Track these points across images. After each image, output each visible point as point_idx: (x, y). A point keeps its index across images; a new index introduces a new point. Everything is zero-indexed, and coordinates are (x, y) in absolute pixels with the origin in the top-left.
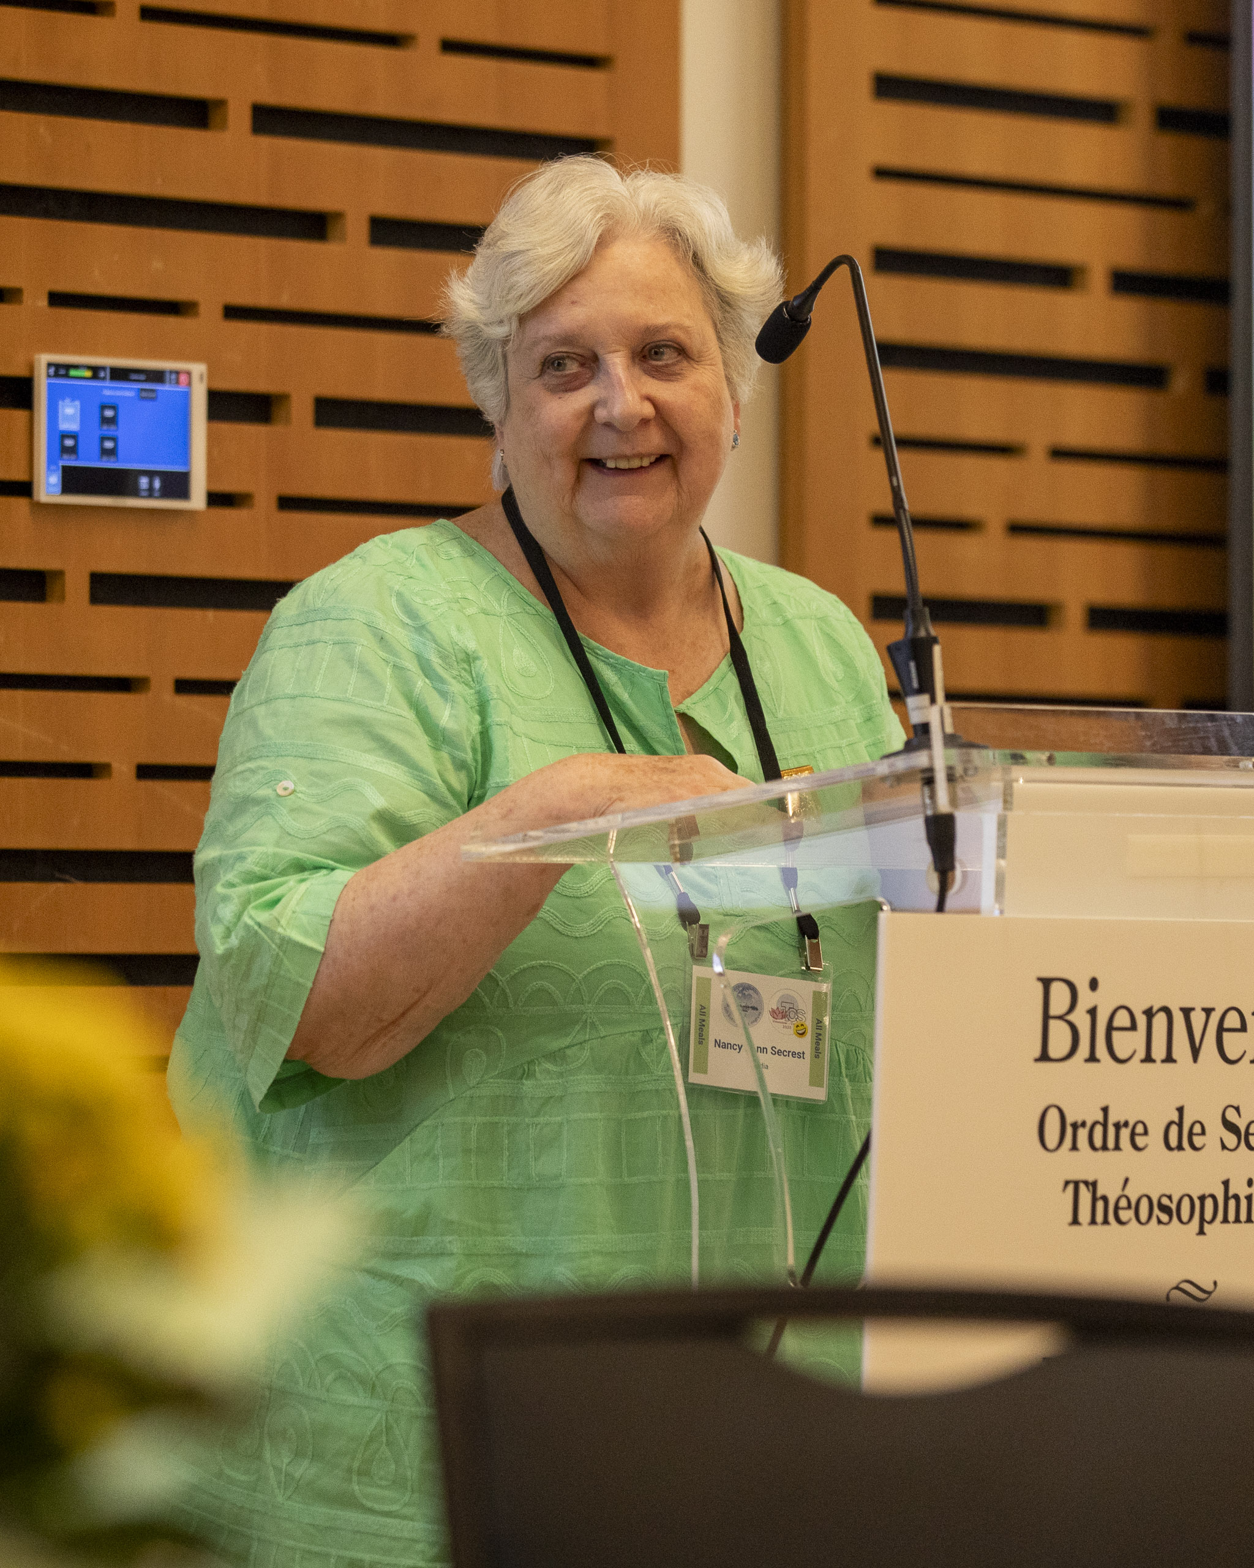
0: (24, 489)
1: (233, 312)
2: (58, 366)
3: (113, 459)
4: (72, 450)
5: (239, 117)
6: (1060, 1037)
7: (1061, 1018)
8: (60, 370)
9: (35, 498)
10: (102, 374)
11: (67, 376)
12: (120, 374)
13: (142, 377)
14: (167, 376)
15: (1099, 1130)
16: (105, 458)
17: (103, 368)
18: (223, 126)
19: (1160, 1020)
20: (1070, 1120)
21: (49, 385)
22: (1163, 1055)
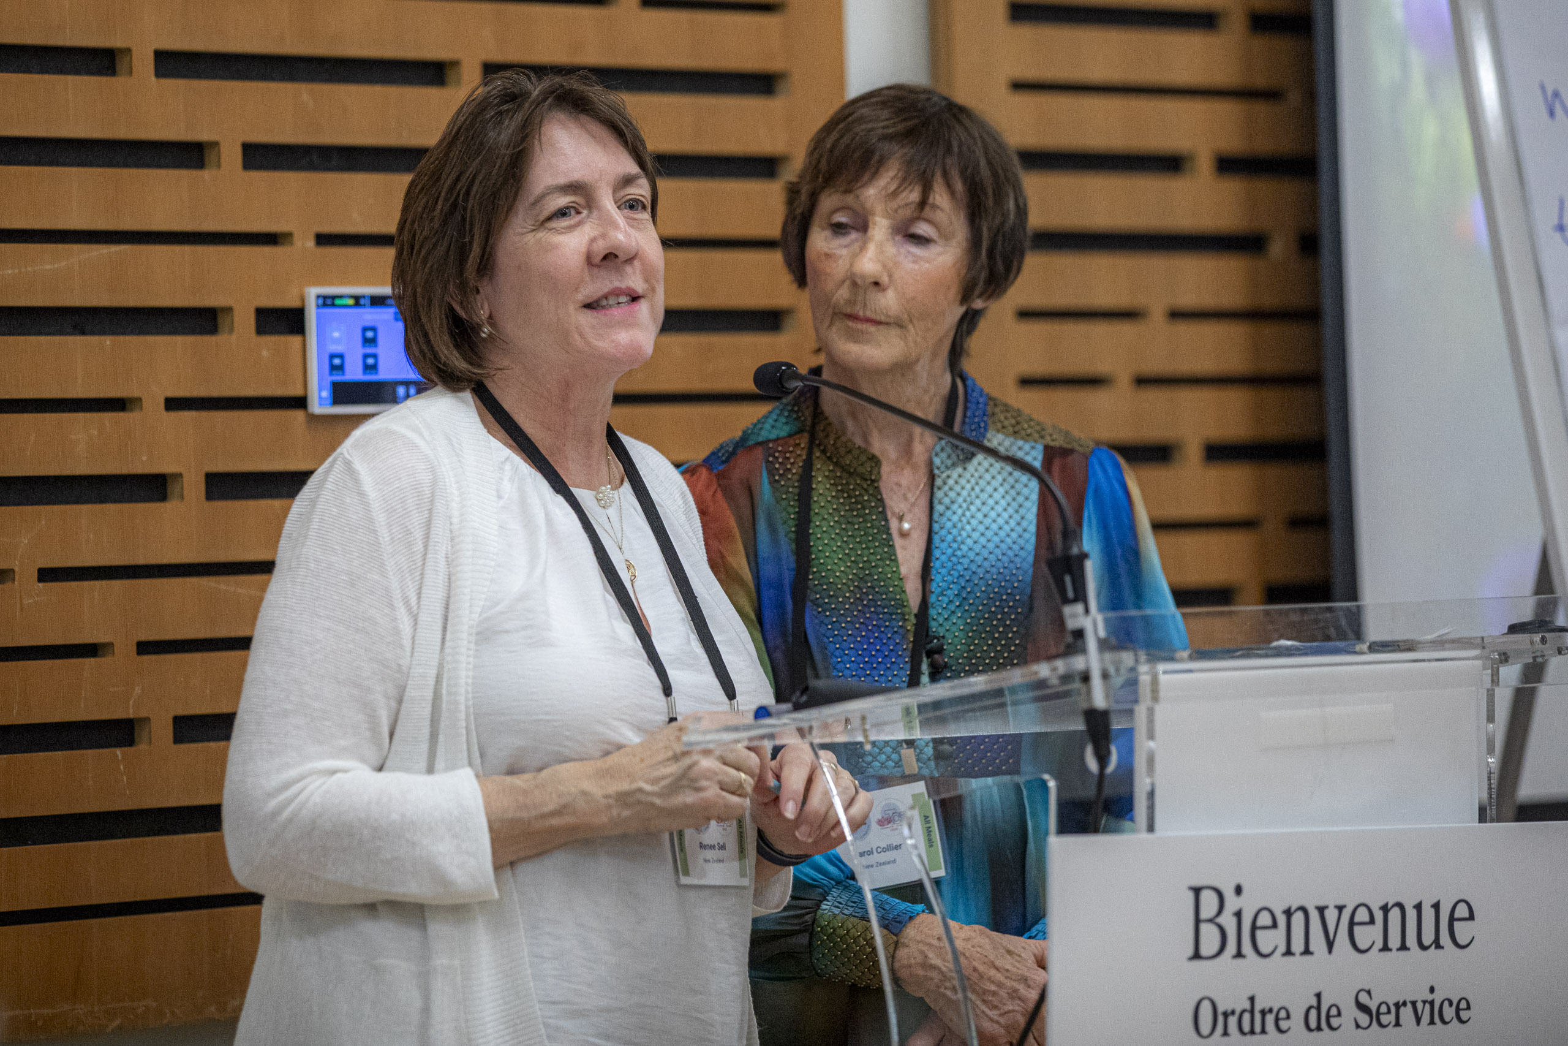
2: (325, 297)
3: (374, 373)
4: (341, 368)
5: (471, 74)
6: (1210, 939)
7: (1211, 921)
8: (327, 301)
9: (310, 410)
10: (362, 301)
11: (333, 305)
12: (378, 301)
15: (1246, 1017)
16: (368, 373)
17: (364, 297)
18: (457, 81)
19: (1298, 919)
20: (1221, 1009)
21: (318, 313)
22: (1302, 948)
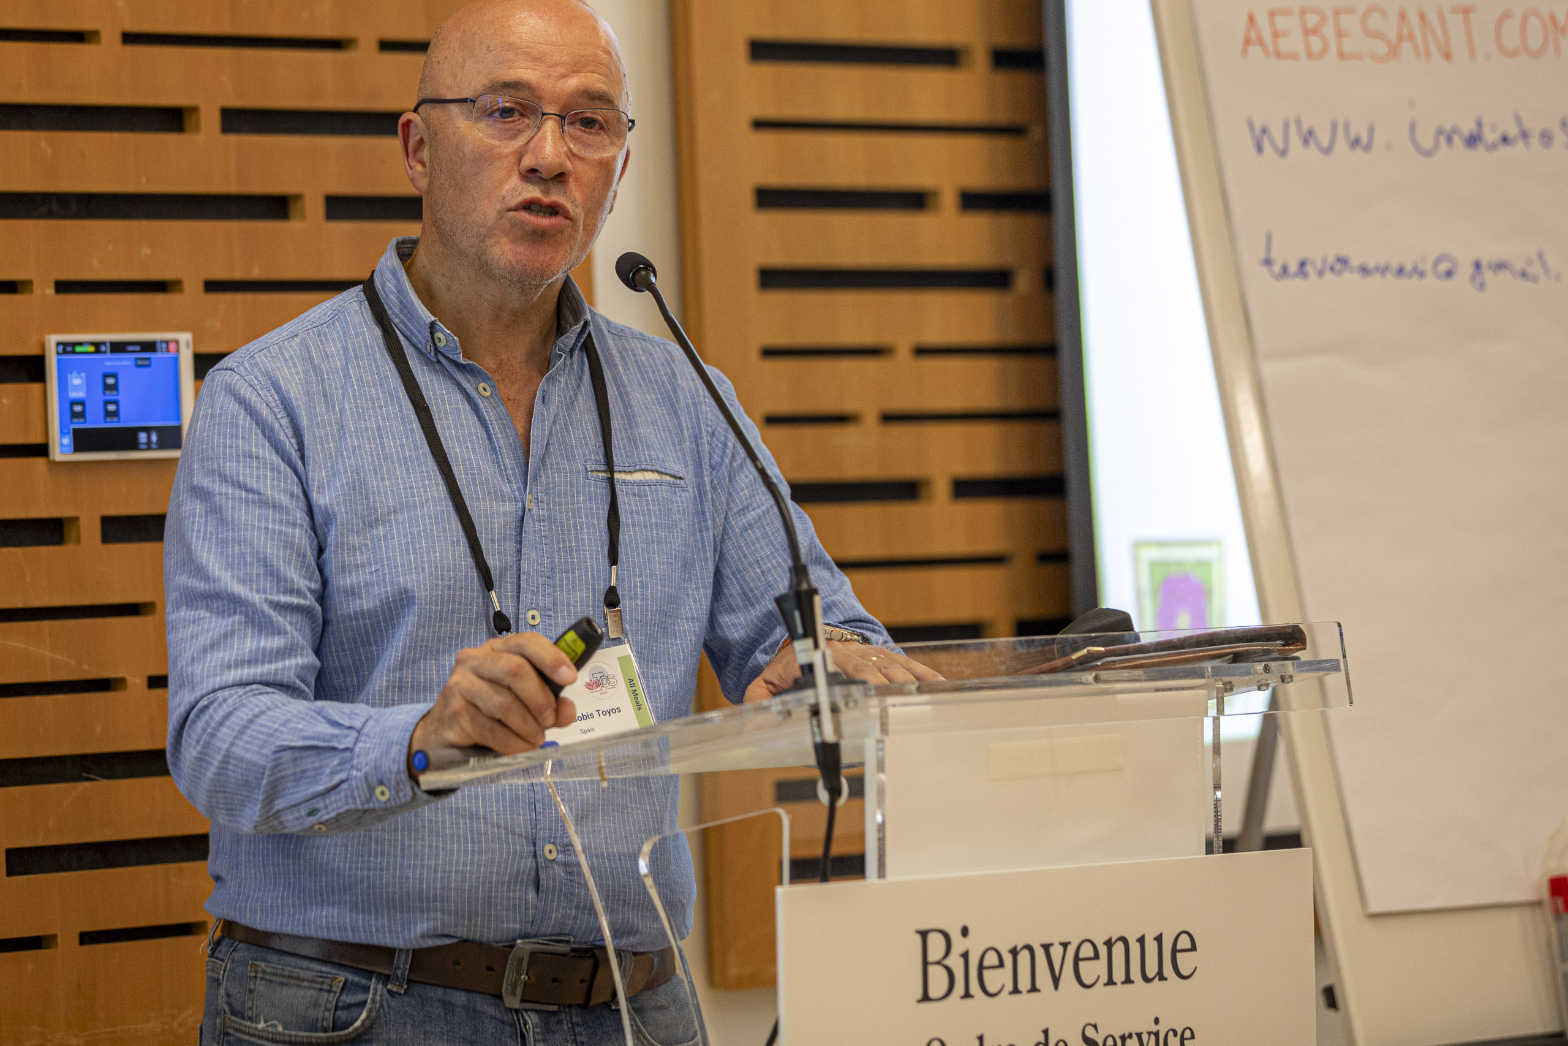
0: (41, 450)
1: (212, 286)
2: (65, 345)
3: (115, 419)
4: (82, 415)
5: (210, 120)
6: (938, 982)
7: (938, 963)
8: (67, 348)
9: (51, 457)
10: (103, 348)
11: (74, 352)
12: (118, 347)
13: (138, 348)
14: (158, 346)
16: (109, 419)
17: (104, 343)
18: (197, 129)
19: (1024, 957)
21: (59, 360)
22: (1029, 987)
